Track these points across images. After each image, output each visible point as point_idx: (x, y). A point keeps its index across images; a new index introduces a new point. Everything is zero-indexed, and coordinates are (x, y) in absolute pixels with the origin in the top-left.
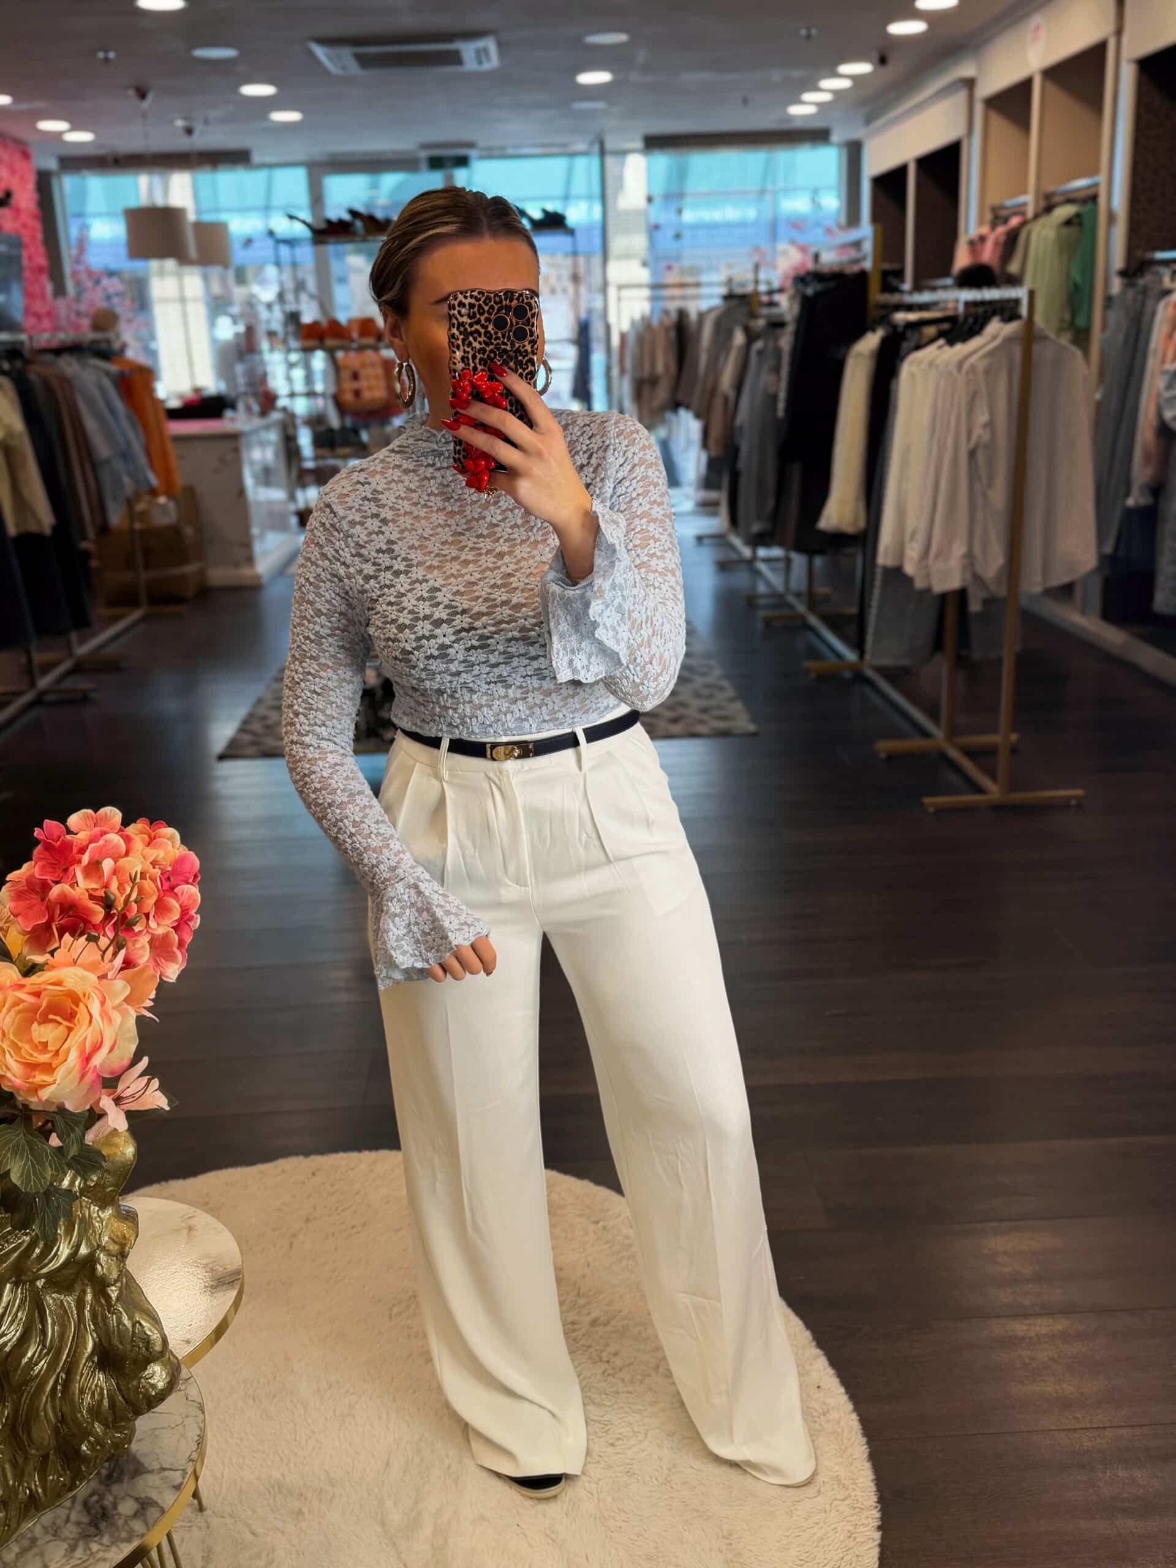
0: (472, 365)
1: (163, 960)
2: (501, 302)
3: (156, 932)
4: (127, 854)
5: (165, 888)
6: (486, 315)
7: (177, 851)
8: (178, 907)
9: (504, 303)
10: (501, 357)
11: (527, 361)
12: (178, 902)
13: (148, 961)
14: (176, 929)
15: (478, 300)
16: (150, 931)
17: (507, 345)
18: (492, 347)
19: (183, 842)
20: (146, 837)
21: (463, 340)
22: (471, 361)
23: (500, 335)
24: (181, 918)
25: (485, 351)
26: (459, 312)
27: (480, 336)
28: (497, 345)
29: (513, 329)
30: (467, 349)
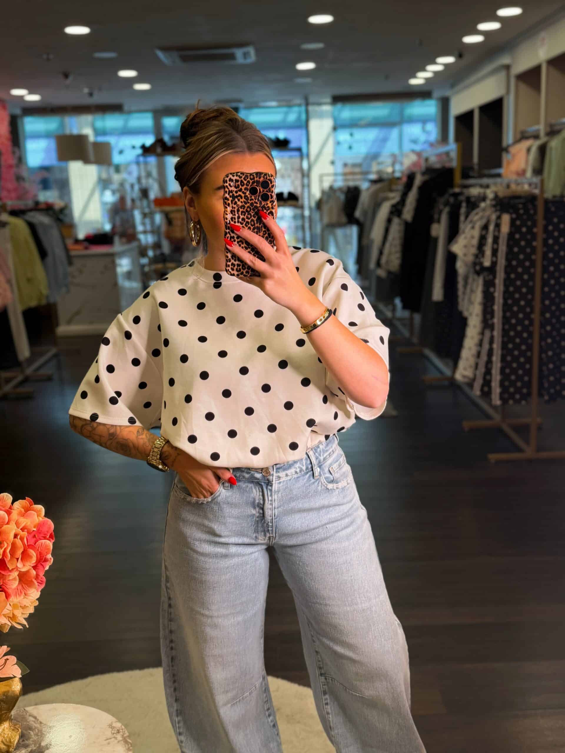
0: (237, 215)
1: (26, 586)
2: (254, 178)
6: (245, 186)
9: (256, 179)
10: (254, 210)
14: (35, 567)
15: (240, 178)
17: (257, 203)
18: (248, 205)
21: (232, 201)
22: (236, 213)
23: (253, 198)
24: (38, 562)
25: (245, 207)
26: (230, 185)
27: (242, 198)
28: (252, 204)
29: (261, 194)
30: (234, 206)
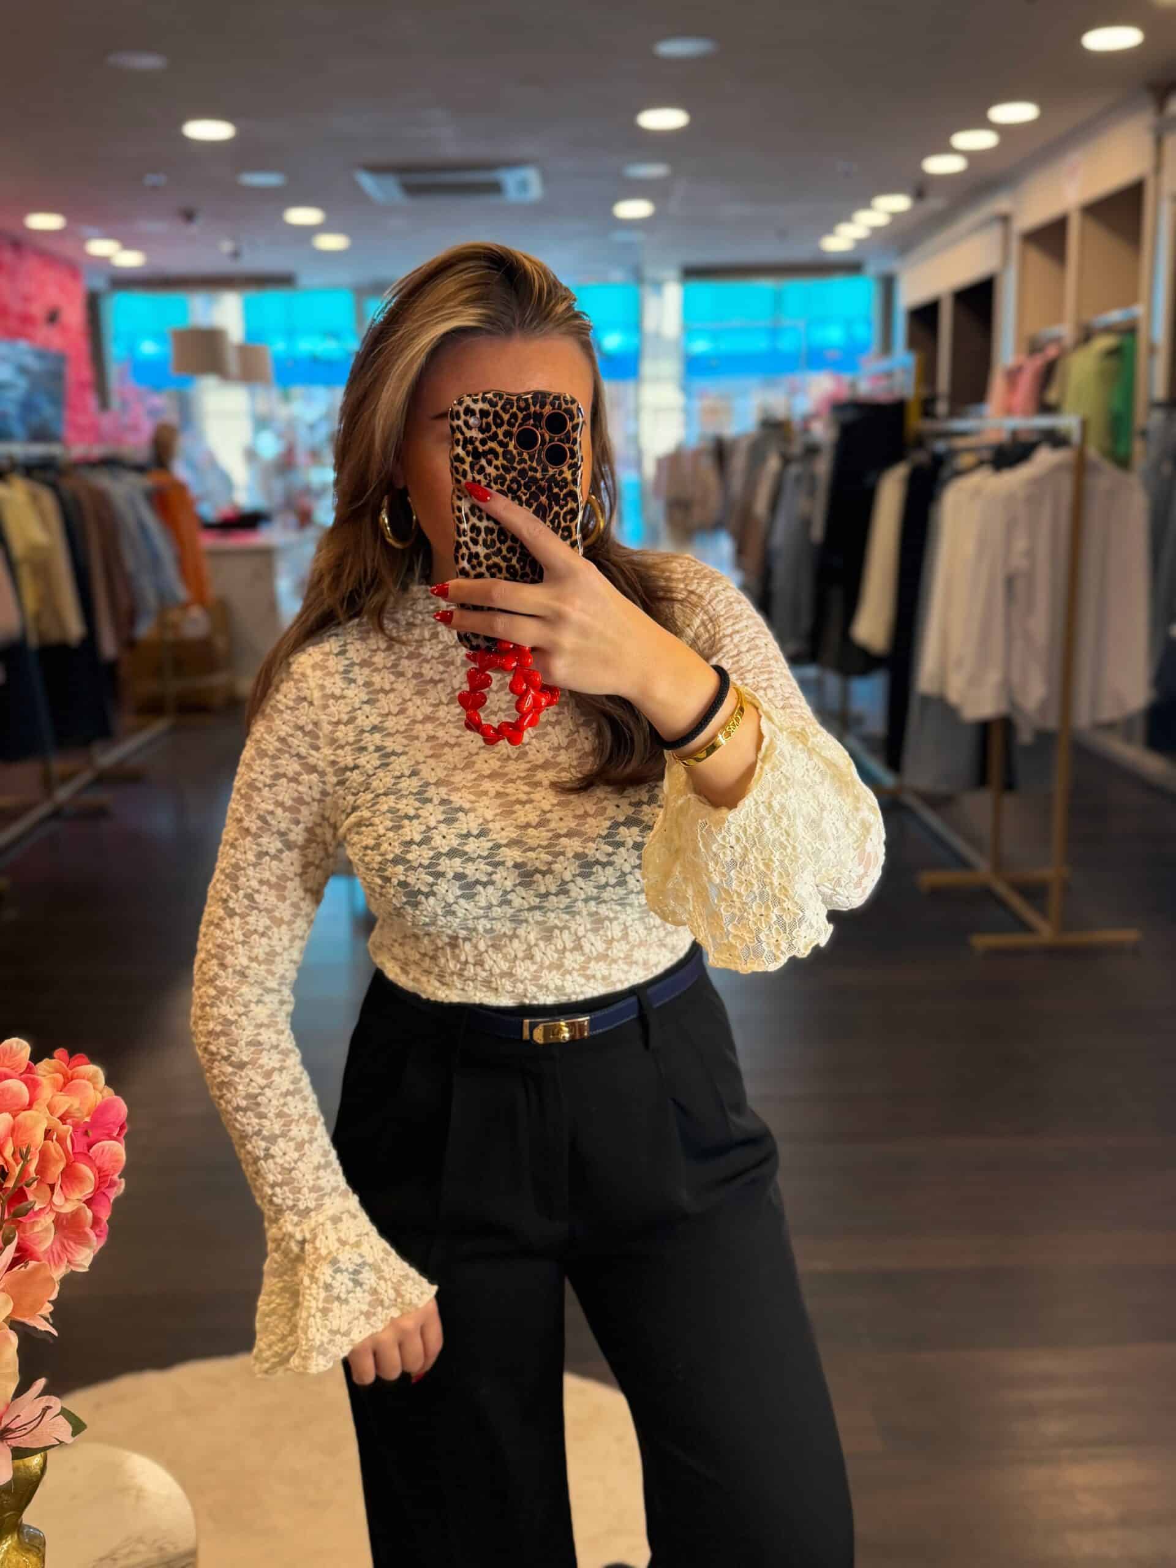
1: (72, 1244)
3: (64, 1210)
4: (30, 1106)
5: (76, 1151)
7: (99, 1096)
8: (92, 1176)
12: (91, 1168)
13: (52, 1245)
14: (90, 1203)
16: (56, 1209)
19: (108, 1082)
20: (60, 1077)
23: (526, 456)
24: (97, 1189)
27: (496, 458)
29: (546, 447)
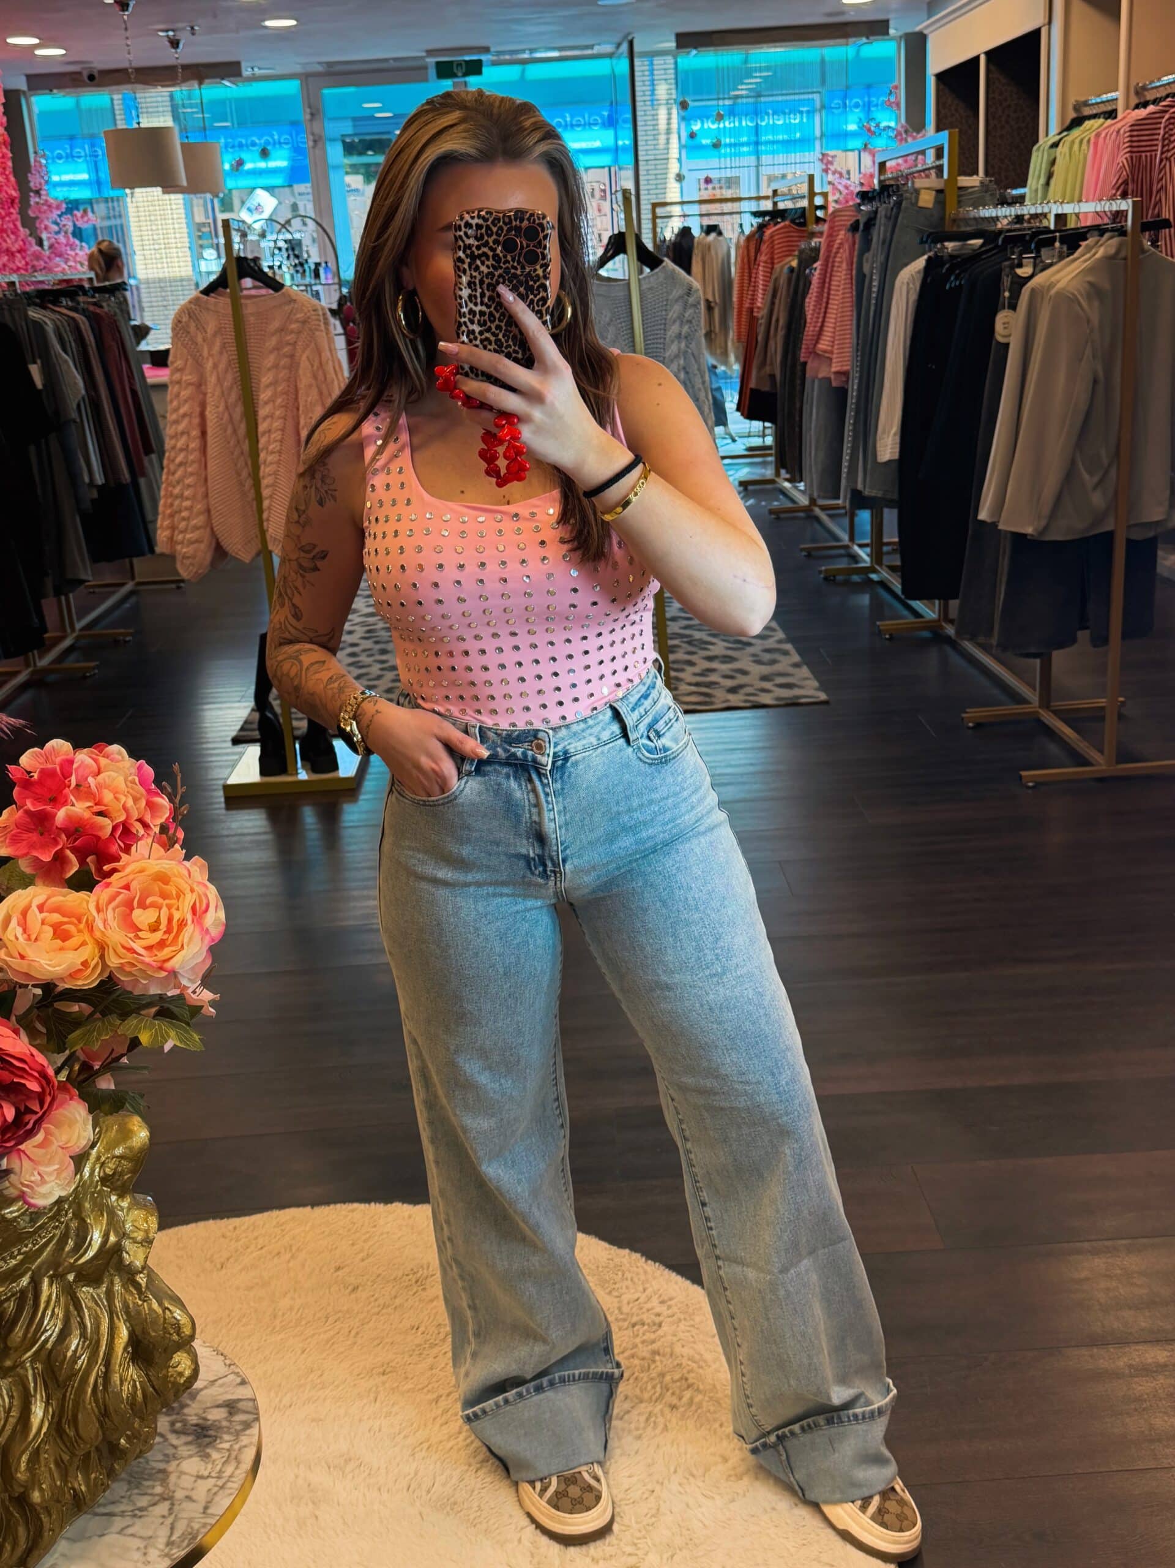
0: (479, 290)
2: (510, 222)
6: (494, 237)
9: (514, 223)
10: (511, 282)
11: (538, 287)
15: (485, 220)
17: (516, 268)
18: (500, 271)
21: (470, 265)
22: (478, 286)
23: (509, 258)
25: (494, 276)
26: (466, 234)
27: (488, 259)
28: (507, 269)
29: (524, 251)
30: (474, 274)
